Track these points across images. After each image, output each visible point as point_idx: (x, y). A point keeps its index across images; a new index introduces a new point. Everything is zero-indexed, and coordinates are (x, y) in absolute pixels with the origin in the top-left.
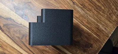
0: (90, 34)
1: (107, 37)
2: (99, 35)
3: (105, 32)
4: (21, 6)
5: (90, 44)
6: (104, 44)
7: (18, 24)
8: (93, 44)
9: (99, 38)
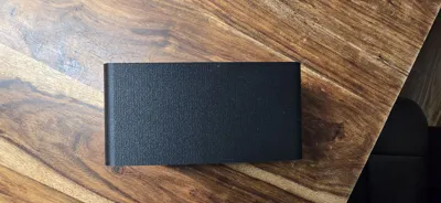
0: (325, 88)
1: (391, 90)
2: (360, 88)
3: (382, 70)
4: (49, 27)
5: (333, 124)
6: (385, 118)
7: (50, 95)
8: (345, 125)
9: (362, 96)
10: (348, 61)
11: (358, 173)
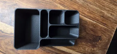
0: (95, 25)
2: (106, 24)
3: (112, 18)
5: (98, 36)
6: (114, 33)
8: (102, 36)
9: (106, 27)
10: (101, 16)
11: (106, 51)
